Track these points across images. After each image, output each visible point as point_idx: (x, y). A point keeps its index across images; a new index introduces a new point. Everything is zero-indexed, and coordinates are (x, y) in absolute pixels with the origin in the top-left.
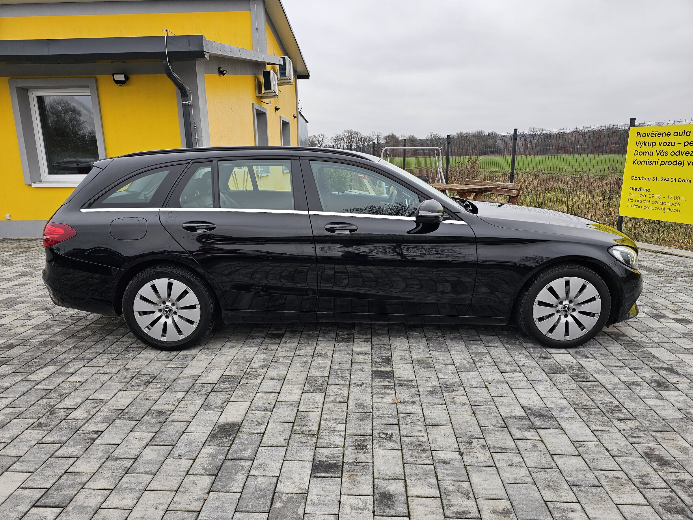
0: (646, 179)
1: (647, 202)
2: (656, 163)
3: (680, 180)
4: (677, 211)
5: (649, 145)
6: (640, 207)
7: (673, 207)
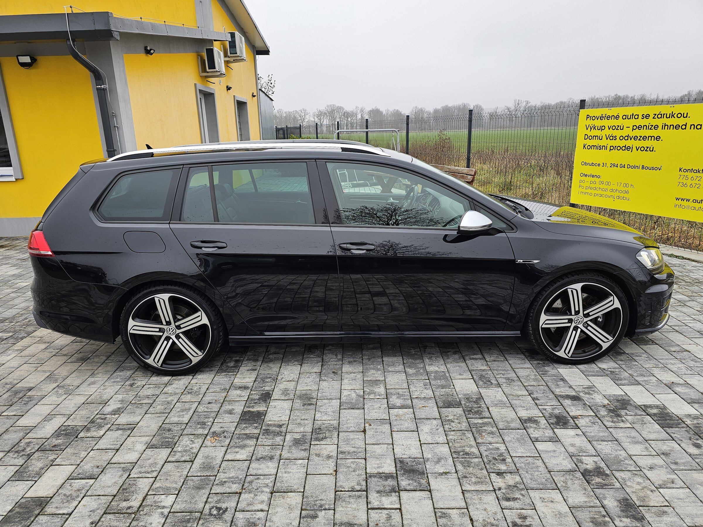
0: (596, 165)
1: (597, 189)
2: (606, 148)
3: (629, 166)
4: (626, 198)
5: (599, 129)
6: (590, 194)
7: (622, 195)
